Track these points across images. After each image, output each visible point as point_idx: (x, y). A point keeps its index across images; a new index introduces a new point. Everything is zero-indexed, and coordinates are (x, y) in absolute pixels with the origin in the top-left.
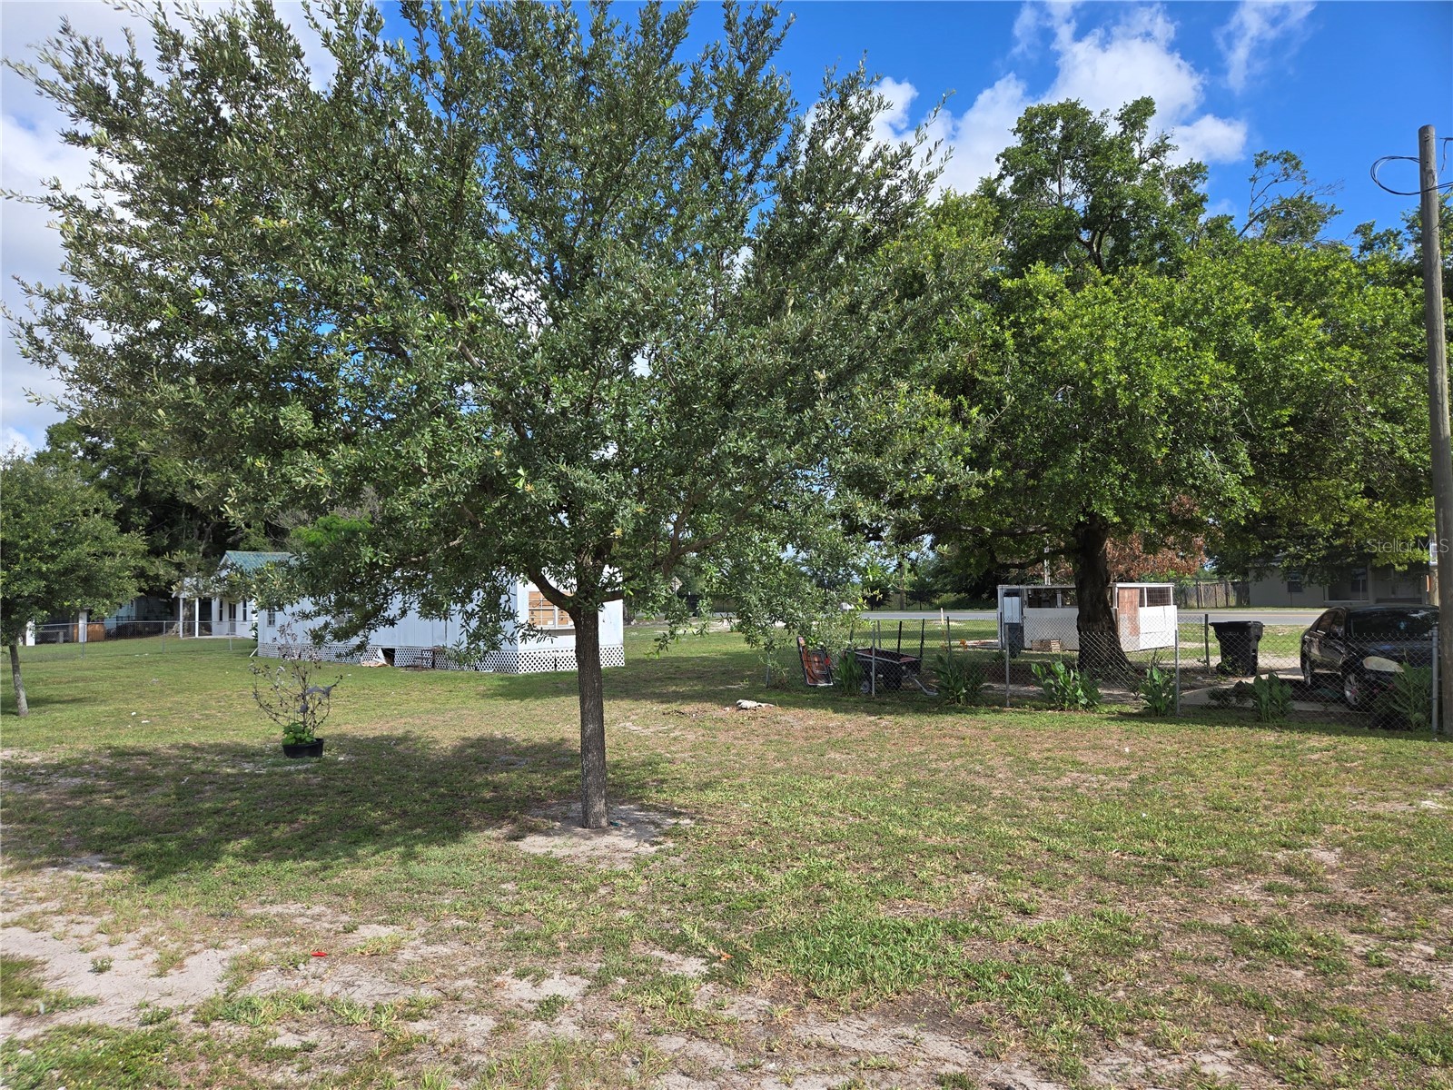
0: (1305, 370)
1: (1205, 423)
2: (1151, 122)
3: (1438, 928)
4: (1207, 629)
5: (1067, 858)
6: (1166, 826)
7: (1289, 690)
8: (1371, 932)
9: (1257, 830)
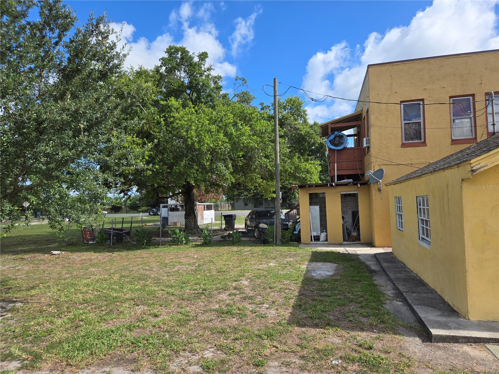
0: (246, 142)
1: (221, 155)
2: (207, 60)
3: (270, 299)
4: (222, 217)
5: (173, 295)
6: (204, 279)
7: (241, 234)
8: (254, 303)
9: (229, 277)
